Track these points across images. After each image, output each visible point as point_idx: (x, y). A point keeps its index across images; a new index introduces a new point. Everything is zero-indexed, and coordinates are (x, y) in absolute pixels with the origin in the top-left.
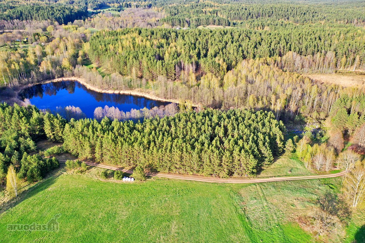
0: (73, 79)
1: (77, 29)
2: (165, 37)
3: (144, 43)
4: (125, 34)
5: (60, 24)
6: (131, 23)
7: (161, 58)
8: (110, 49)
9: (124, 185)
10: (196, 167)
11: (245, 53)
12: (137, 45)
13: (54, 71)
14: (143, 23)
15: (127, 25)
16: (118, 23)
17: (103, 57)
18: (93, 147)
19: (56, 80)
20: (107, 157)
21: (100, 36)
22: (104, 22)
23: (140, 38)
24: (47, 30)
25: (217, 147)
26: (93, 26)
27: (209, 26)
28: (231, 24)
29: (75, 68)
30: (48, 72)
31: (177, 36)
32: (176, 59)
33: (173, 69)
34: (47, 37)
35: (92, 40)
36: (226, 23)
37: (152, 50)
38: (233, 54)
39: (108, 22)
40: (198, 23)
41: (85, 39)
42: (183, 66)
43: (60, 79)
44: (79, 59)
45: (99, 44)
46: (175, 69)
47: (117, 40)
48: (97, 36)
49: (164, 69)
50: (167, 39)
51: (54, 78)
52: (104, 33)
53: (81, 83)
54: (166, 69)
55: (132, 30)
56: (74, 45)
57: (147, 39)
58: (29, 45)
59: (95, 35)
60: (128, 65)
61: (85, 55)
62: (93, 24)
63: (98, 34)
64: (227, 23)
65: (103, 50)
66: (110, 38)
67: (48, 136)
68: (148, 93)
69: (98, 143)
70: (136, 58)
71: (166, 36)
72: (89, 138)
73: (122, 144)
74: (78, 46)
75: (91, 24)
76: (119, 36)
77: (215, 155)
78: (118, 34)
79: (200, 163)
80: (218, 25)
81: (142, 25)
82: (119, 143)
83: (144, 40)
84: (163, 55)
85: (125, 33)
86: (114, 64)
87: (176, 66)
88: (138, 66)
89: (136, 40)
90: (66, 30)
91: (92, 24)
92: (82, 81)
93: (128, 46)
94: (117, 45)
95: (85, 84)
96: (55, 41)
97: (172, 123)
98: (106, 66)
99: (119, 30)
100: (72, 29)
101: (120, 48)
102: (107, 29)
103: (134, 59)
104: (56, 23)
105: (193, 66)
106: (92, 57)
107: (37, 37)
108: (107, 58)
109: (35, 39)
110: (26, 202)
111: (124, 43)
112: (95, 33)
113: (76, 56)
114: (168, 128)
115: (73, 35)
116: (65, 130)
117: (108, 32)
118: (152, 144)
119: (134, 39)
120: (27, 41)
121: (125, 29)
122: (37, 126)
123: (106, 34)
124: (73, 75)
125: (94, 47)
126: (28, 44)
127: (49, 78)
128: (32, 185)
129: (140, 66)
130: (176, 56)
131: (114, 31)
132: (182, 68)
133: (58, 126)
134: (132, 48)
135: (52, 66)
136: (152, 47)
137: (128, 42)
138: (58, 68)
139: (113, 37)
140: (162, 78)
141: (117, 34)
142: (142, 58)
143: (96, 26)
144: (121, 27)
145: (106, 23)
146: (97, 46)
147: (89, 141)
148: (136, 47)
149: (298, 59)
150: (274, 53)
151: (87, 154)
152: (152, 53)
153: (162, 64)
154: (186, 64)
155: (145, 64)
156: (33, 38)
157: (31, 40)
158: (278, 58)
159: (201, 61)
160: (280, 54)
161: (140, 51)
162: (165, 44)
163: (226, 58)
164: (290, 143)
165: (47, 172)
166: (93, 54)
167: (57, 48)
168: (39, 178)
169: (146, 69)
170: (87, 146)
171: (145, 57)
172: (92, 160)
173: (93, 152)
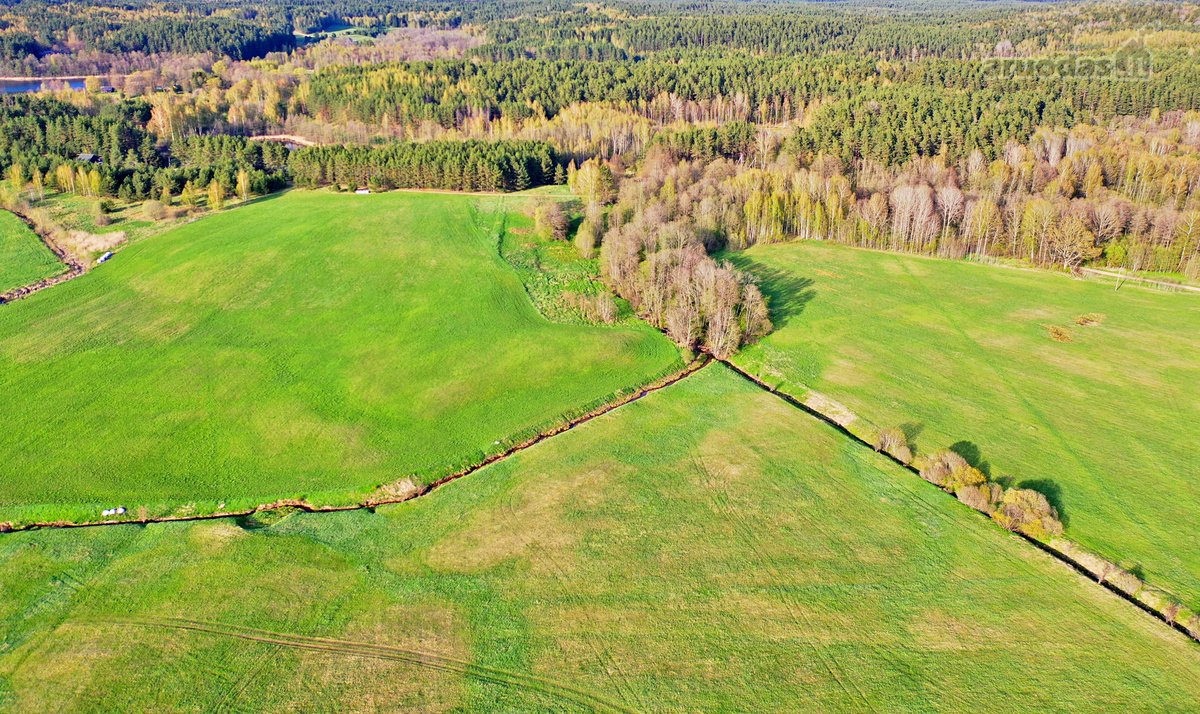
0: (283, 137)
1: (276, 68)
2: (452, 72)
3: (409, 81)
4: (376, 70)
5: (236, 60)
6: (398, 57)
7: (434, 101)
8: (346, 91)
9: (358, 196)
10: (437, 180)
11: (586, 94)
12: (395, 83)
13: (250, 123)
15: (387, 60)
16: (367, 57)
17: (334, 104)
18: (324, 168)
20: (340, 176)
21: (329, 74)
22: (335, 55)
23: (405, 74)
24: (213, 68)
25: (461, 159)
26: (309, 65)
29: (285, 119)
30: (241, 126)
31: (475, 71)
32: (460, 102)
33: (452, 115)
34: (220, 80)
35: (313, 81)
37: (420, 90)
39: (344, 57)
41: (295, 81)
42: (469, 111)
43: (260, 138)
44: (291, 108)
45: (327, 85)
46: (455, 116)
47: (360, 78)
48: (323, 75)
49: (436, 115)
50: (456, 76)
51: (249, 135)
52: (335, 69)
53: (298, 141)
54: (440, 116)
55: (392, 64)
56: (279, 90)
57: (417, 76)
58: (183, 95)
59: (318, 75)
60: (377, 112)
61: (299, 104)
62: (310, 61)
63: (324, 72)
65: (335, 93)
66: (347, 76)
69: (330, 163)
70: (391, 101)
73: (357, 160)
74: (286, 92)
75: (304, 60)
76: (364, 73)
77: (456, 165)
78: (364, 70)
79: (440, 174)
83: (411, 77)
84: (438, 97)
85: (377, 68)
86: (353, 110)
87: (457, 112)
88: (394, 113)
89: (396, 76)
90: (253, 68)
91: (307, 59)
92: (298, 138)
93: (380, 85)
94: (359, 85)
95: (304, 142)
96: (239, 86)
98: (339, 120)
99: (365, 65)
100: (267, 67)
101: (366, 87)
102: (341, 64)
103: (388, 104)
104: (226, 58)
105: (485, 112)
106: (314, 106)
107: (199, 79)
108: (341, 104)
109: (197, 83)
110: (256, 204)
111: (373, 81)
113: (283, 105)
114: (411, 149)
115: (272, 77)
116: (289, 158)
117: (344, 68)
119: (392, 76)
120: (180, 89)
122: (254, 153)
123: (341, 70)
124: (282, 131)
125: (318, 89)
128: (259, 197)
129: (398, 113)
130: (459, 98)
131: (355, 67)
132: (465, 112)
133: (280, 153)
134: (386, 88)
135: (247, 117)
136: (420, 85)
137: (380, 80)
138: (256, 118)
139: (353, 75)
140: (427, 124)
141: (361, 71)
142: (401, 102)
146: (323, 89)
147: (319, 161)
148: (393, 87)
149: (677, 104)
150: (638, 96)
151: (316, 173)
152: (421, 93)
153: (433, 109)
154: (475, 109)
155: (405, 110)
156: (192, 82)
157: (189, 84)
158: (642, 103)
159: (502, 106)
160: (649, 99)
161: (400, 91)
162: (447, 83)
163: (549, 103)
164: (559, 169)
165: (275, 186)
166: (315, 102)
167: (244, 96)
168: (266, 191)
169: (407, 117)
170: (317, 166)
171: (406, 100)
172: (322, 182)
173: (324, 173)
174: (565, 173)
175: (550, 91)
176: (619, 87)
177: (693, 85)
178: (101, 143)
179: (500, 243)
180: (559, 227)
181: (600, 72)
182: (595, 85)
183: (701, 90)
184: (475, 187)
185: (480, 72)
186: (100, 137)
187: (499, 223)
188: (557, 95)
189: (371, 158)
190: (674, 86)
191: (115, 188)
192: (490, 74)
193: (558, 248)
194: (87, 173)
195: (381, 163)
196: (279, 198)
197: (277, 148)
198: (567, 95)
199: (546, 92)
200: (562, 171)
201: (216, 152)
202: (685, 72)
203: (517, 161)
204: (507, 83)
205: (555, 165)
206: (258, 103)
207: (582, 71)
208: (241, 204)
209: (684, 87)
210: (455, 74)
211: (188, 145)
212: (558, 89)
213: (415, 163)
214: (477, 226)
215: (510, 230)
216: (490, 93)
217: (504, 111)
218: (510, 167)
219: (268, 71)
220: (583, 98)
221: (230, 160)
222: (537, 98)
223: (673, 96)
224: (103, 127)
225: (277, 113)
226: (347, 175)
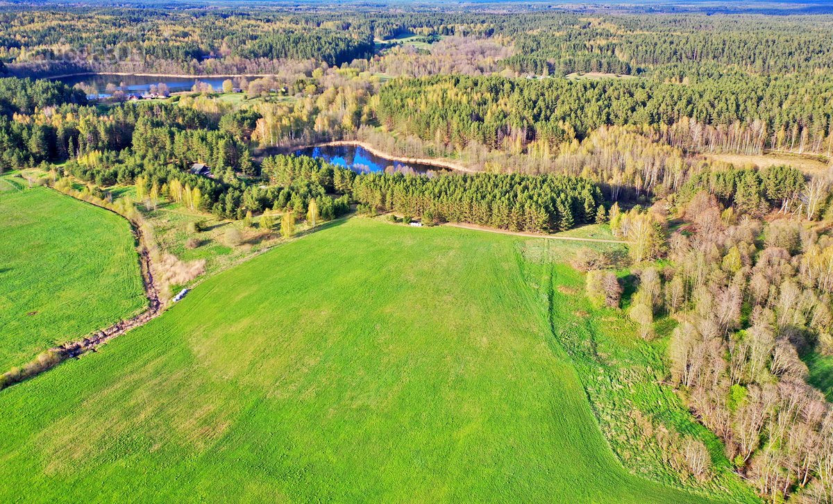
0: (354, 143)
1: (358, 75)
2: (494, 90)
3: (459, 98)
4: (433, 84)
5: (331, 66)
6: (448, 66)
7: (480, 119)
8: (408, 105)
9: (412, 228)
10: (485, 219)
11: (612, 117)
12: (447, 100)
13: (331, 131)
14: (468, 66)
15: (440, 69)
16: (425, 66)
17: (397, 116)
18: (384, 196)
19: (332, 144)
20: (397, 206)
21: (395, 86)
22: (402, 63)
23: (455, 90)
24: (313, 75)
25: (509, 199)
26: (382, 70)
27: (590, 74)
28: (633, 71)
29: (358, 128)
30: (324, 133)
31: (513, 89)
32: (501, 120)
33: (494, 133)
34: (316, 86)
35: (383, 91)
36: (622, 68)
37: (468, 107)
38: (592, 118)
39: (408, 64)
40: (570, 69)
41: (370, 90)
42: (509, 130)
43: (338, 143)
44: (364, 118)
45: (393, 97)
46: (497, 134)
47: (419, 92)
48: (391, 86)
49: (480, 133)
50: (497, 93)
51: (330, 140)
52: (401, 81)
53: (366, 148)
54: (484, 133)
55: (444, 78)
56: (357, 99)
57: (466, 93)
58: (288, 97)
59: (387, 85)
60: (432, 127)
61: (371, 113)
62: (383, 67)
63: (392, 83)
64: (624, 68)
65: (399, 106)
66: (410, 89)
67: (337, 187)
68: (455, 163)
69: (389, 192)
70: (444, 117)
71: (496, 89)
72: (381, 187)
73: (413, 193)
74: (362, 101)
75: (379, 66)
76: (423, 87)
77: (504, 205)
78: (423, 84)
79: (489, 213)
80: (607, 72)
81: (466, 70)
82: (411, 191)
83: (460, 94)
84: (483, 115)
85: (433, 82)
86: (413, 125)
87: (499, 130)
88: (446, 128)
89: (449, 92)
90: (341, 75)
91: (381, 67)
92: (367, 146)
93: (435, 101)
94: (419, 99)
95: (371, 150)
96: (329, 92)
97: (469, 181)
98: (400, 129)
99: (424, 77)
100: (351, 74)
101: (424, 103)
102: (405, 76)
103: (441, 119)
104: (324, 64)
105: (523, 132)
106: (382, 117)
107: (301, 85)
108: (403, 117)
109: (299, 89)
110: (323, 231)
111: (430, 96)
112: (387, 82)
113: (358, 114)
114: (463, 183)
115: (353, 85)
117: (408, 81)
118: (443, 193)
119: (445, 92)
120: (287, 91)
121: (435, 76)
122: (327, 176)
123: (405, 83)
124: (355, 138)
125: (386, 101)
126: (288, 95)
127: (325, 141)
128: (326, 222)
129: (448, 128)
130: (501, 117)
131: (416, 80)
132: (506, 132)
133: (348, 177)
134: (440, 104)
135: (329, 125)
136: (468, 103)
137: (436, 95)
138: (336, 127)
139: (414, 89)
140: (473, 144)
141: (421, 84)
142: (452, 118)
143: (387, 70)
144: (430, 73)
145: (405, 64)
146: (390, 101)
147: (380, 190)
148: (446, 103)
149: (697, 129)
150: (659, 119)
151: (377, 202)
152: (468, 111)
153: (478, 127)
154: (514, 128)
155: (455, 126)
156: (296, 87)
157: (293, 90)
158: (664, 127)
159: (538, 126)
160: (671, 122)
161: (452, 108)
162: (490, 100)
163: (579, 123)
164: (601, 210)
165: (340, 213)
166: (383, 112)
167: (331, 102)
168: (332, 217)
169: (456, 133)
170: (378, 195)
171: (456, 116)
172: (381, 210)
173: (383, 201)
174: (607, 213)
175: (579, 112)
176: (640, 110)
177: (711, 110)
178: (211, 155)
179: (551, 309)
180: (614, 296)
181: (622, 94)
182: (620, 106)
183: (719, 116)
184: (520, 228)
185: (517, 90)
186: (211, 149)
187: (546, 277)
188: (586, 116)
189: (426, 193)
190: (692, 111)
191: (211, 205)
192: (526, 93)
193: (610, 319)
194: (192, 189)
195: (434, 199)
196: (342, 226)
197: (346, 172)
198: (595, 117)
199: (576, 113)
200: (604, 212)
201: (297, 172)
202: (701, 96)
203: (563, 203)
204: (540, 103)
205: (597, 205)
206: (340, 113)
207: (605, 92)
208: (309, 231)
209: (701, 111)
210: (495, 90)
211: (276, 163)
212: (586, 110)
213: (466, 201)
214: (525, 280)
215: (559, 289)
216: (528, 114)
217: (539, 131)
218: (556, 209)
219: (351, 76)
220: (609, 122)
221: (306, 182)
222: (568, 118)
223: (693, 120)
224: (214, 141)
225: (352, 123)
226: (403, 205)
